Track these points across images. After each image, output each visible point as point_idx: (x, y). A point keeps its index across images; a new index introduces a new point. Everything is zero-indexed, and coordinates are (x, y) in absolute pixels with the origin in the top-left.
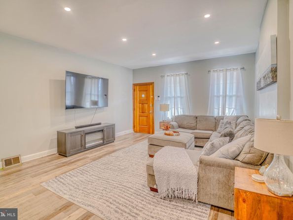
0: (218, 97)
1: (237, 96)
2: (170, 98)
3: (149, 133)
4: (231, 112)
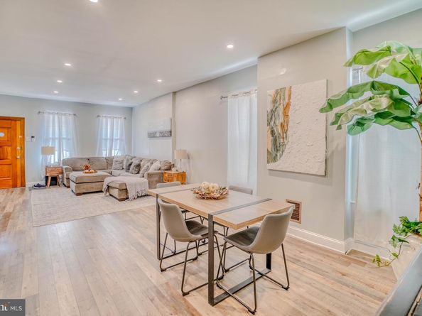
0: (106, 140)
1: (121, 140)
2: (53, 139)
3: (15, 186)
4: (116, 153)
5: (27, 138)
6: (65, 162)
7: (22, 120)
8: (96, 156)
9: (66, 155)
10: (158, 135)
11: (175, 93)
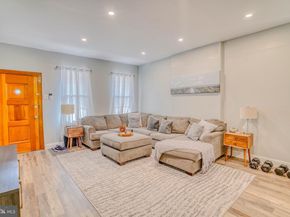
0: (119, 97)
2: (71, 97)
3: (33, 149)
4: (127, 110)
5: (45, 96)
6: (84, 121)
7: (39, 75)
8: (110, 113)
9: (83, 114)
10: (192, 91)
11: (223, 43)
